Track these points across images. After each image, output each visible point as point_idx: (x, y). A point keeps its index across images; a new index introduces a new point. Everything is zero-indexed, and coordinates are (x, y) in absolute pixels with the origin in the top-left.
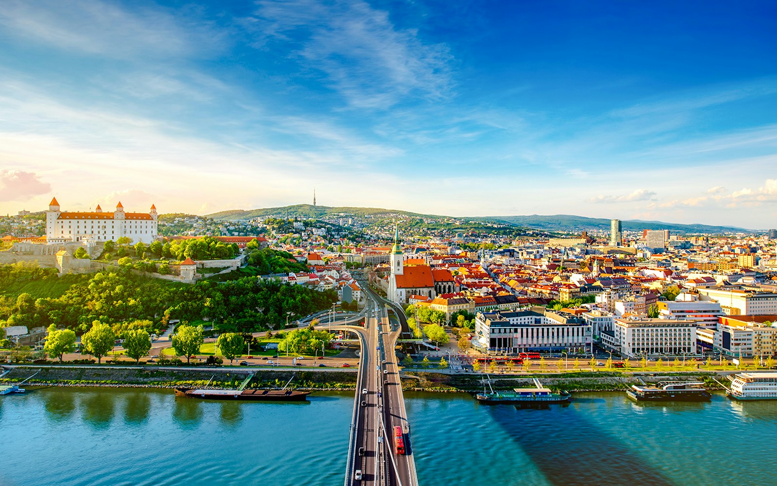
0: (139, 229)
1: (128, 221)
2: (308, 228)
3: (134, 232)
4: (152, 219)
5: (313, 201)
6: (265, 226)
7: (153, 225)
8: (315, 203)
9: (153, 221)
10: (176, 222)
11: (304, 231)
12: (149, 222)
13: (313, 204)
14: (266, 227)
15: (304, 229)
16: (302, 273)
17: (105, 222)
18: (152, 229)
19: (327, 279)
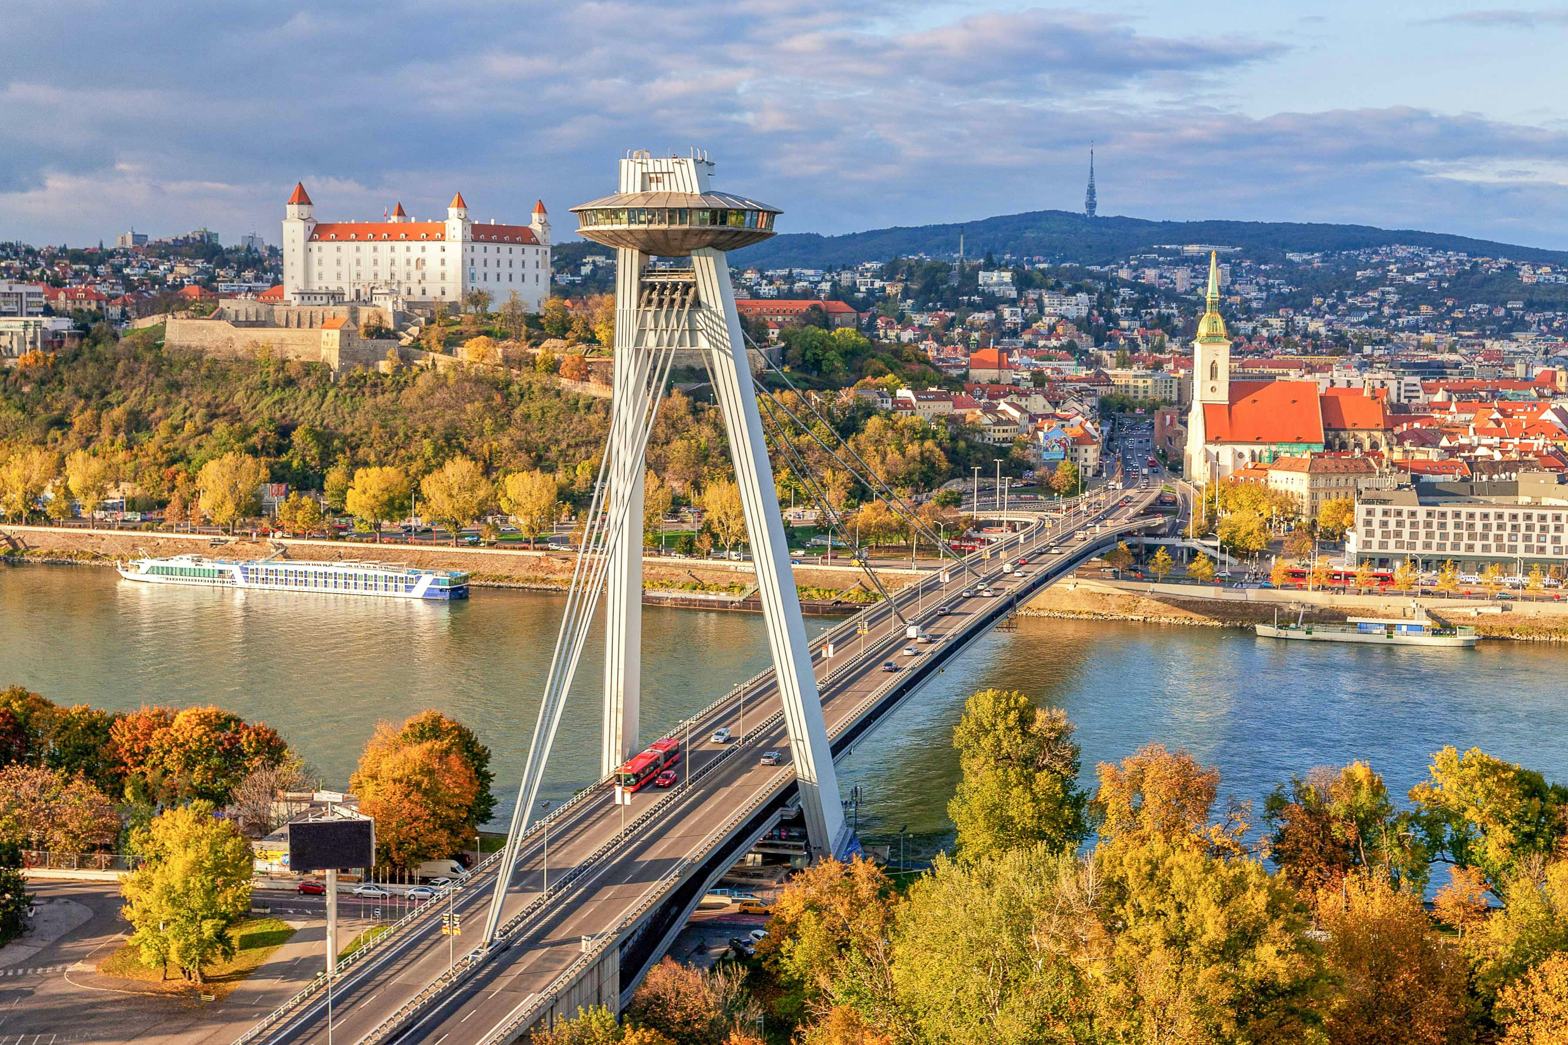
0: (505, 270)
1: (479, 247)
2: (1032, 294)
3: (492, 277)
4: (537, 243)
5: (1084, 199)
6: (878, 284)
7: (539, 257)
8: (1091, 205)
9: (540, 249)
10: (586, 270)
11: (1013, 303)
12: (530, 250)
13: (1082, 210)
14: (883, 289)
15: (1014, 294)
16: (932, 393)
17: (423, 249)
18: (537, 271)
19: (1003, 412)
